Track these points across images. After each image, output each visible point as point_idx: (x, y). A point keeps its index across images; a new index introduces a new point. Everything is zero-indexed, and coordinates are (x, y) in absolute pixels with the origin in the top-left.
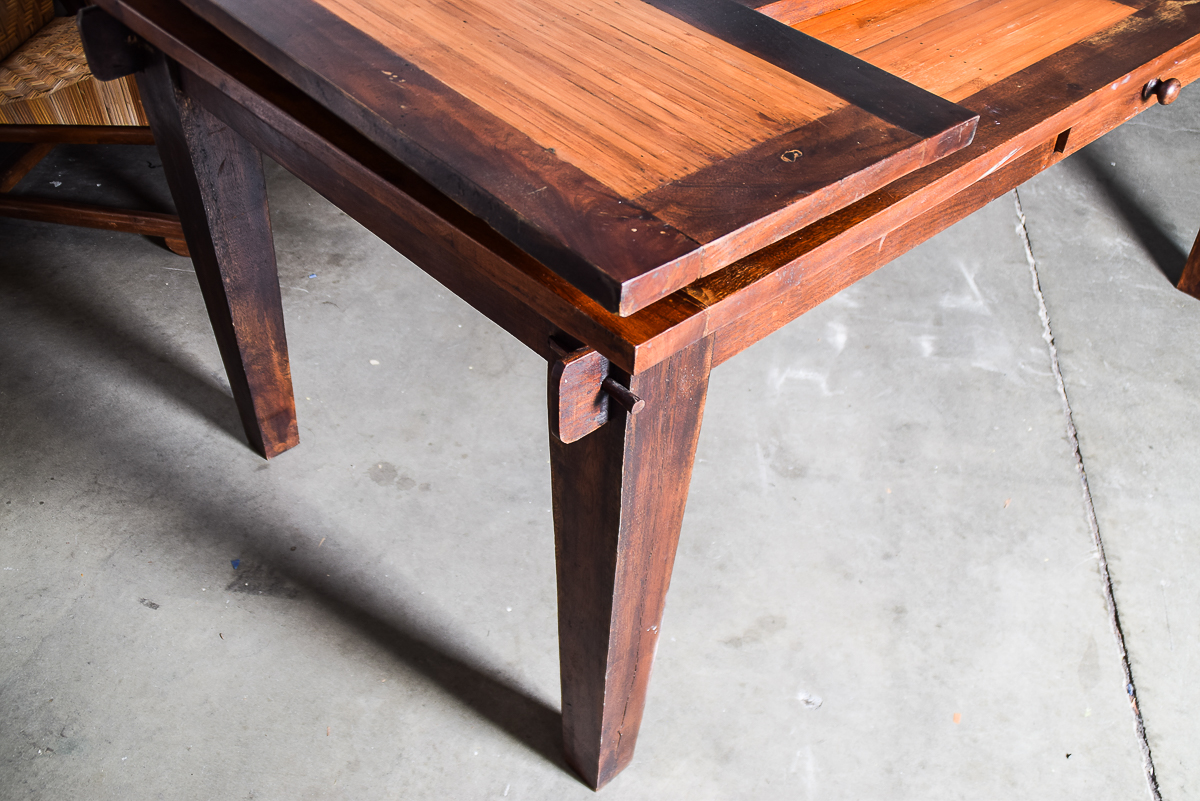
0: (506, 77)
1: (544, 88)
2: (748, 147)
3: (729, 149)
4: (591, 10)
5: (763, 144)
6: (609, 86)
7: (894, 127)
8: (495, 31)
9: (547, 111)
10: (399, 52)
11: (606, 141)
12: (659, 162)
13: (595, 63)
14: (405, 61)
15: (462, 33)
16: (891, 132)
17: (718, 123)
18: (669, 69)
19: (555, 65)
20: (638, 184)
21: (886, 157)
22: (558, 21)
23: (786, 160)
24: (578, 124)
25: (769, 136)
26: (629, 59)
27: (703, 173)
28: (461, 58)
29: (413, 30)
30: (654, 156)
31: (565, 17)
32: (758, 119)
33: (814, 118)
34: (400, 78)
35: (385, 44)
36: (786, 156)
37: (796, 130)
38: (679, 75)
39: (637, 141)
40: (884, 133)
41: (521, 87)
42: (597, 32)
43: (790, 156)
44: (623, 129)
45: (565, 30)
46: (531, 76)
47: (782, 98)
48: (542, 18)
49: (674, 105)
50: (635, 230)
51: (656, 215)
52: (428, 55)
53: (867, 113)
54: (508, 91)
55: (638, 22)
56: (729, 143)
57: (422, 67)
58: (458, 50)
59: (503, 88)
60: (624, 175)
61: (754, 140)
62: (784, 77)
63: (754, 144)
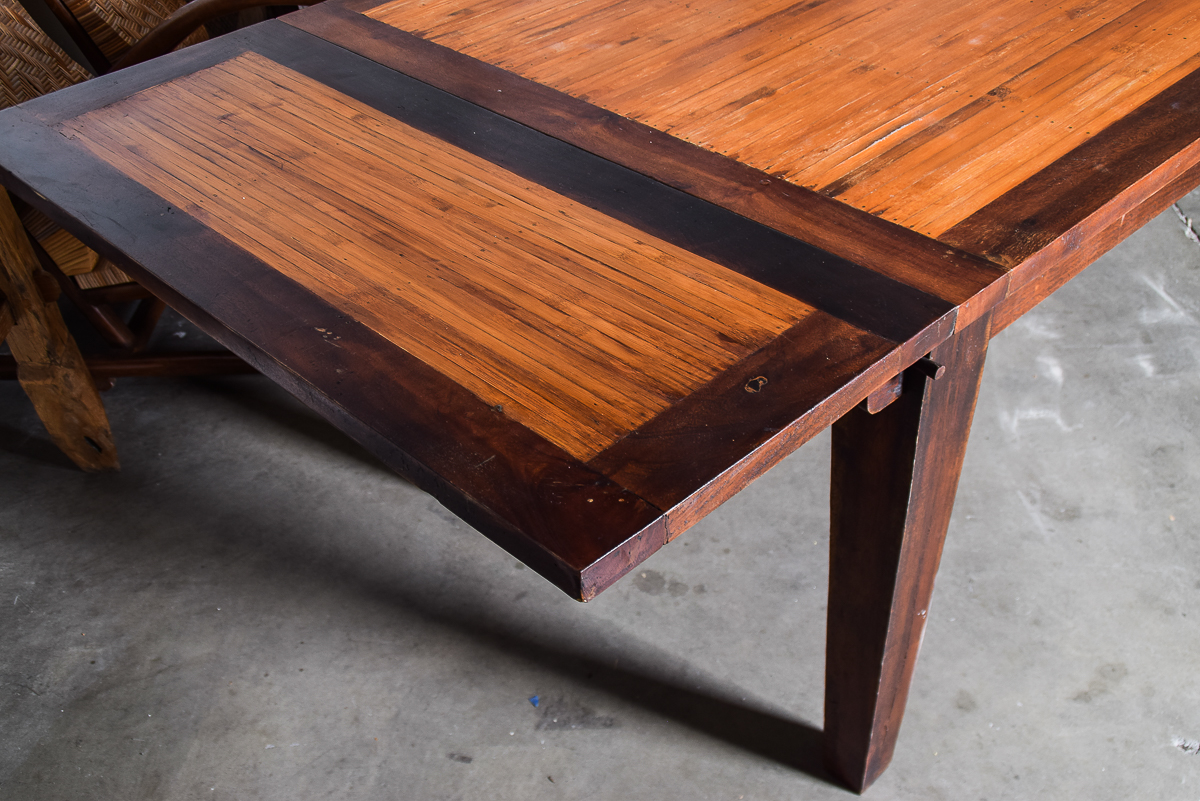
0: (448, 319)
1: (488, 329)
2: (709, 378)
3: (689, 384)
4: (534, 224)
5: (725, 373)
6: (556, 318)
7: (865, 333)
8: (433, 263)
9: (492, 359)
10: (332, 302)
11: (556, 389)
12: (614, 410)
13: (541, 291)
14: (340, 313)
15: (399, 270)
16: (863, 341)
17: (674, 352)
18: (620, 288)
19: (499, 299)
20: (592, 442)
21: (859, 372)
22: (501, 243)
23: (750, 390)
24: (525, 371)
25: (730, 362)
26: (577, 282)
27: (663, 417)
28: (400, 301)
29: (347, 272)
30: (608, 402)
31: (508, 236)
32: (718, 342)
33: (779, 332)
34: (334, 335)
35: (318, 293)
36: (749, 385)
37: (761, 350)
38: (632, 294)
39: (591, 387)
40: (854, 342)
41: (463, 330)
42: (542, 251)
43: (755, 385)
44: (573, 372)
45: (506, 252)
46: (474, 316)
47: (742, 311)
48: (483, 240)
49: (627, 334)
50: (591, 501)
51: (614, 478)
52: (363, 303)
53: (835, 320)
54: (450, 338)
55: (585, 233)
56: (688, 376)
57: (357, 318)
58: (394, 291)
59: (444, 335)
60: (577, 432)
61: (714, 369)
62: (743, 285)
63: (715, 374)
